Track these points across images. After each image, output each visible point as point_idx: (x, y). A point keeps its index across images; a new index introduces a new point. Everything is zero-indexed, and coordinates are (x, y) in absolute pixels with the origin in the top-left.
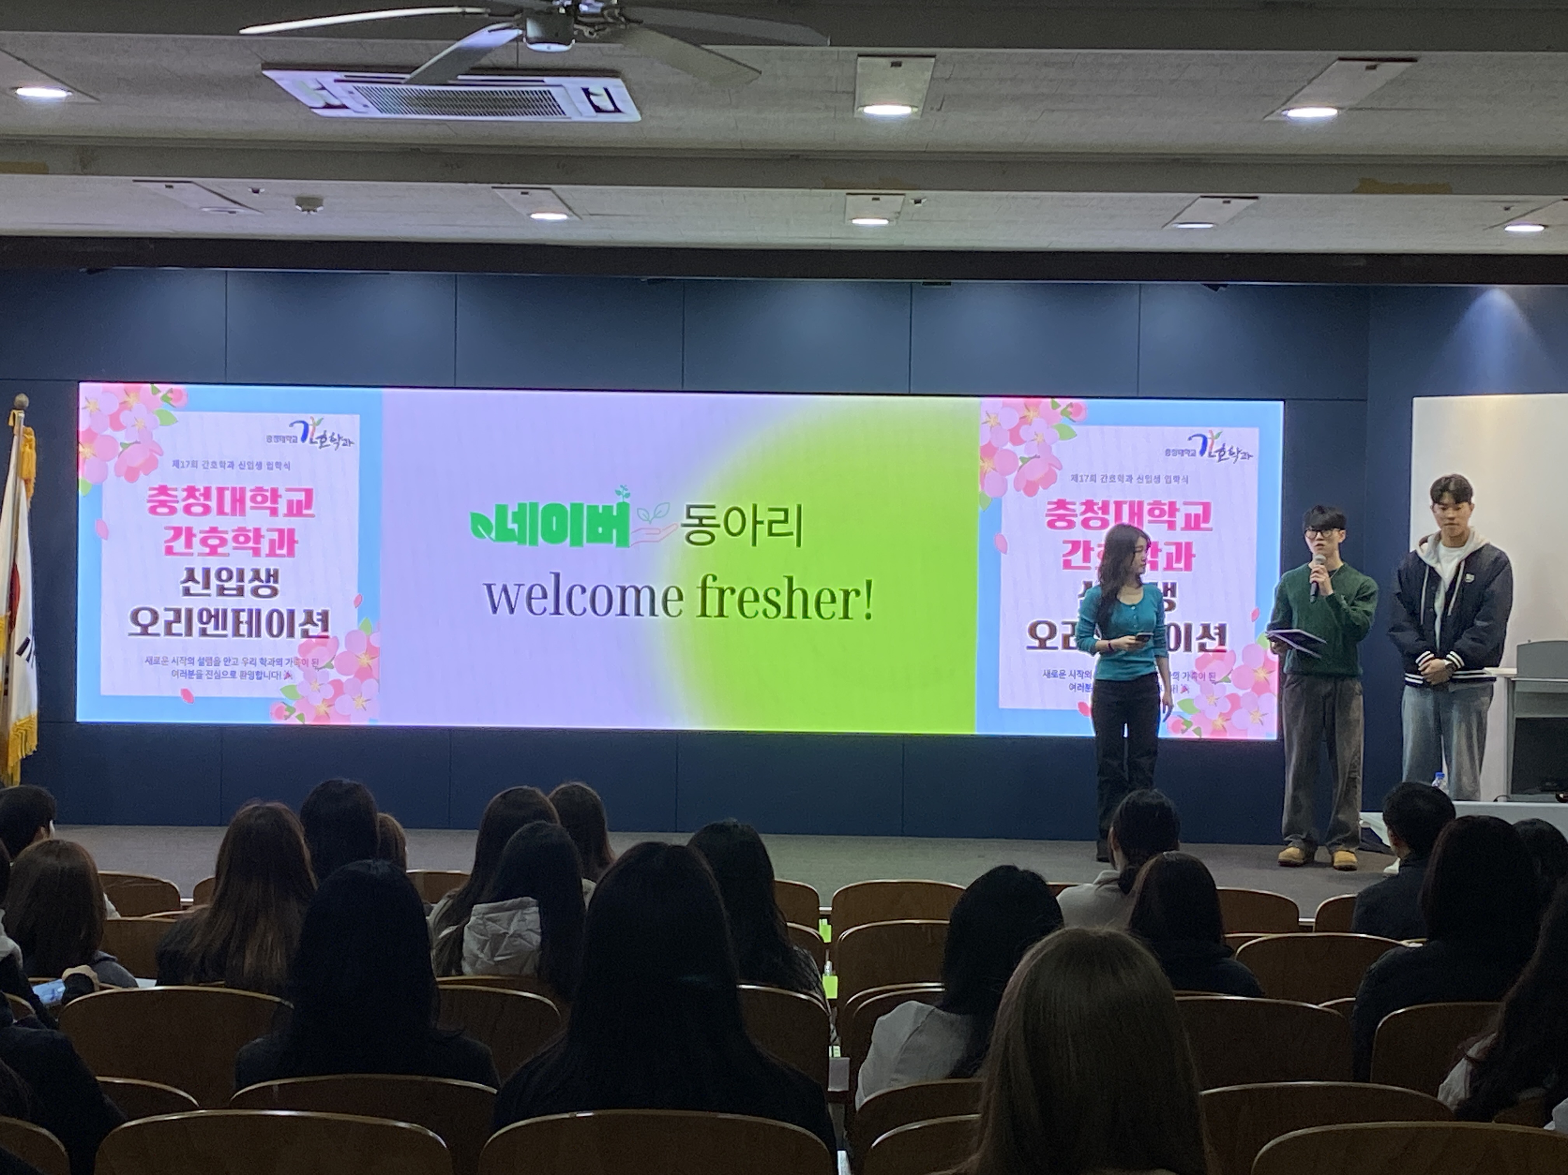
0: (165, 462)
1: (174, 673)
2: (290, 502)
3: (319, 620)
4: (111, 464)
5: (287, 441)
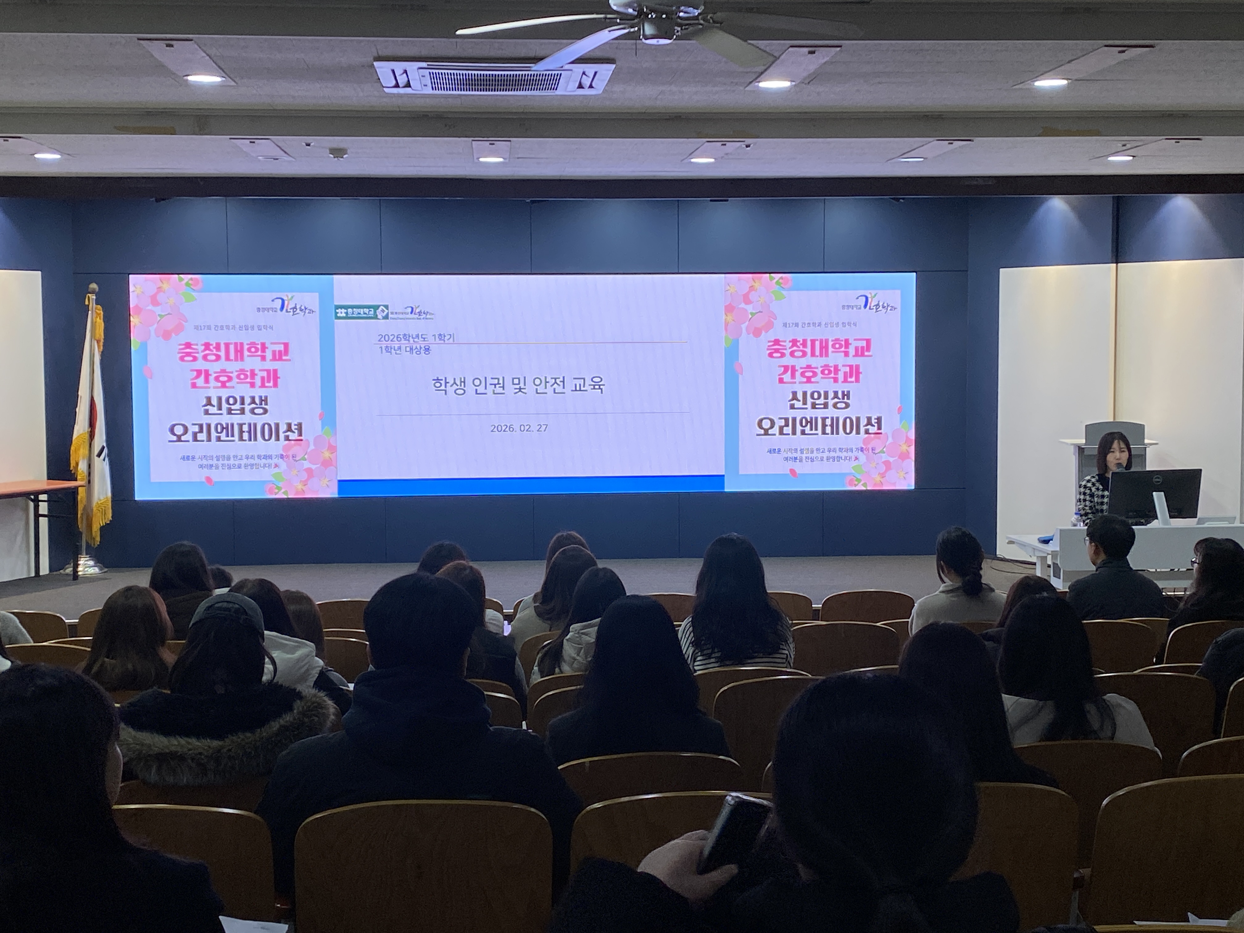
0: (189, 326)
1: (200, 466)
2: (274, 352)
3: (296, 429)
4: (152, 329)
5: (270, 311)
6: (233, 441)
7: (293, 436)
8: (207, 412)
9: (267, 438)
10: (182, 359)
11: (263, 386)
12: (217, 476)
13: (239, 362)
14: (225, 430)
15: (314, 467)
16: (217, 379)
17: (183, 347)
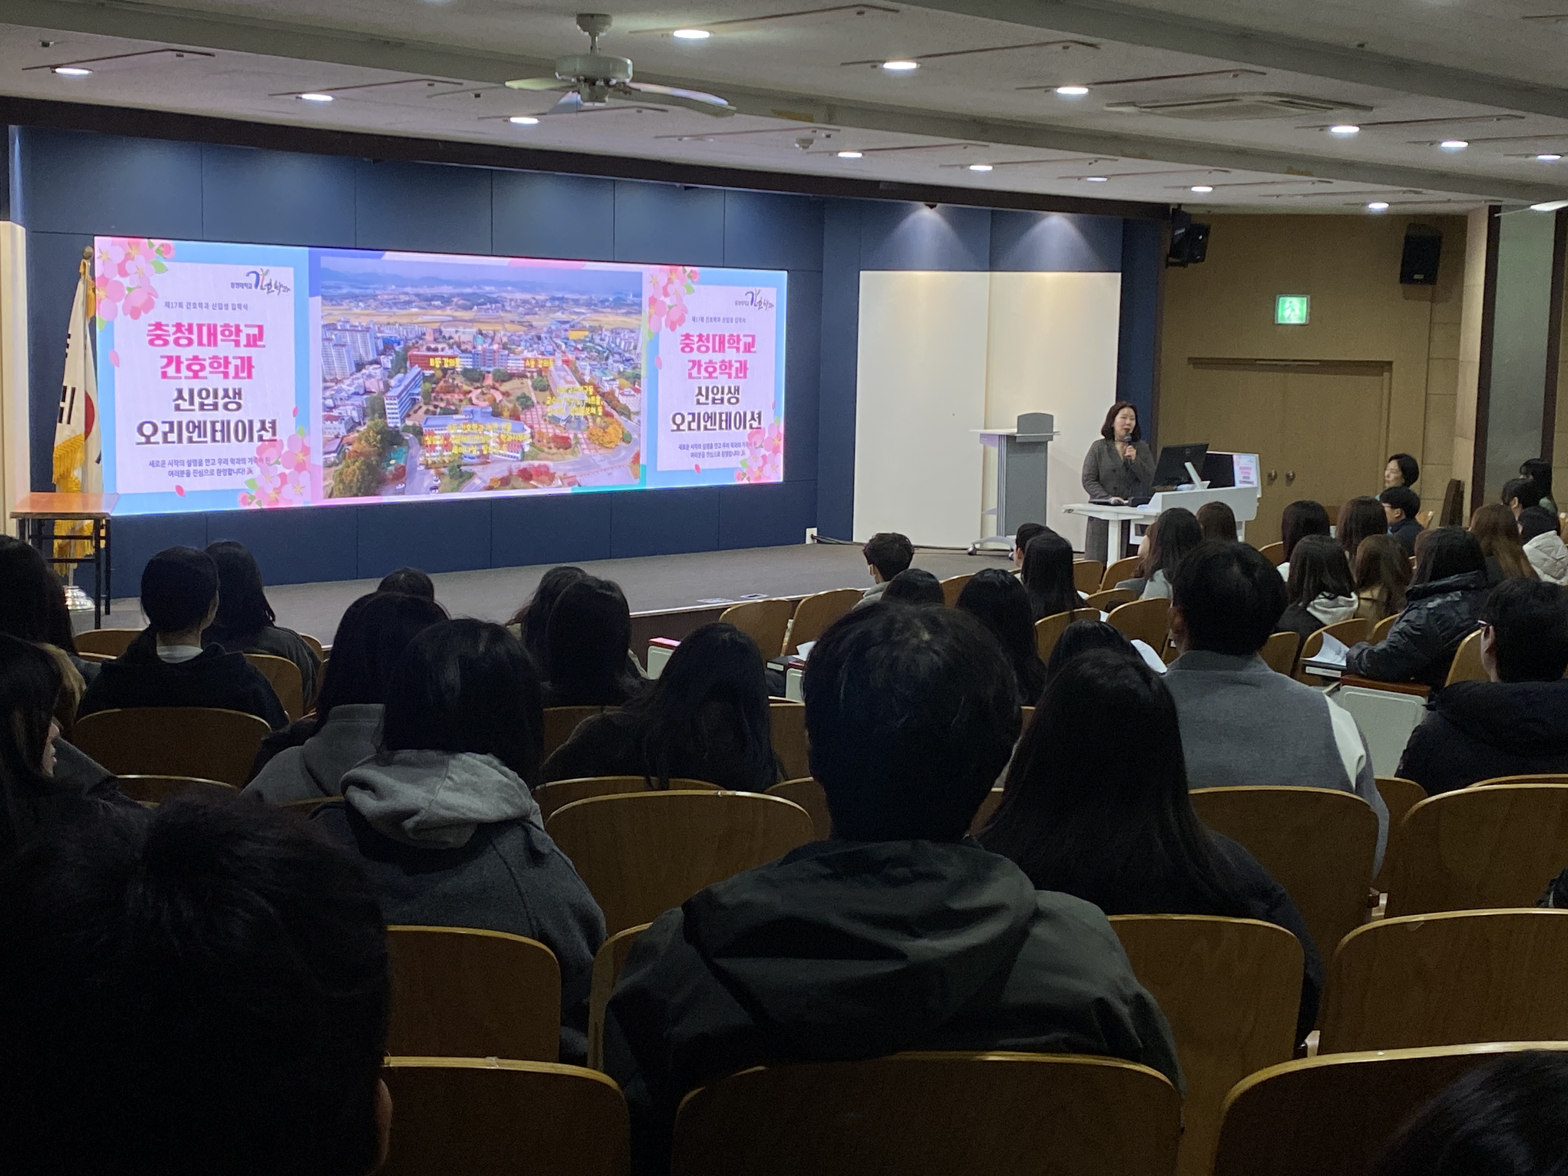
0: (159, 303)
1: (171, 473)
2: (248, 336)
3: (270, 427)
4: (120, 304)
5: (245, 288)
6: (206, 442)
7: (267, 436)
8: (177, 408)
9: (240, 438)
10: (151, 342)
11: (237, 376)
12: (190, 484)
13: (212, 348)
14: (197, 430)
15: (287, 472)
16: (189, 368)
17: (153, 328)
